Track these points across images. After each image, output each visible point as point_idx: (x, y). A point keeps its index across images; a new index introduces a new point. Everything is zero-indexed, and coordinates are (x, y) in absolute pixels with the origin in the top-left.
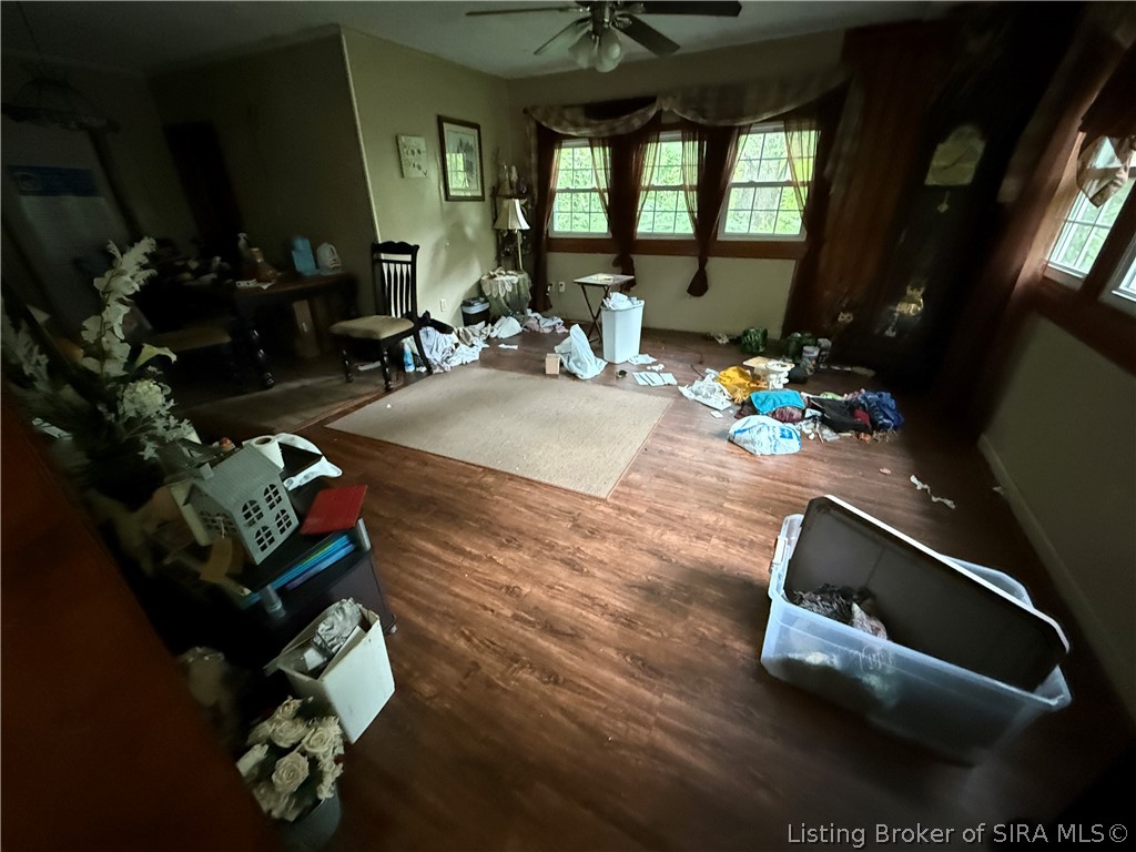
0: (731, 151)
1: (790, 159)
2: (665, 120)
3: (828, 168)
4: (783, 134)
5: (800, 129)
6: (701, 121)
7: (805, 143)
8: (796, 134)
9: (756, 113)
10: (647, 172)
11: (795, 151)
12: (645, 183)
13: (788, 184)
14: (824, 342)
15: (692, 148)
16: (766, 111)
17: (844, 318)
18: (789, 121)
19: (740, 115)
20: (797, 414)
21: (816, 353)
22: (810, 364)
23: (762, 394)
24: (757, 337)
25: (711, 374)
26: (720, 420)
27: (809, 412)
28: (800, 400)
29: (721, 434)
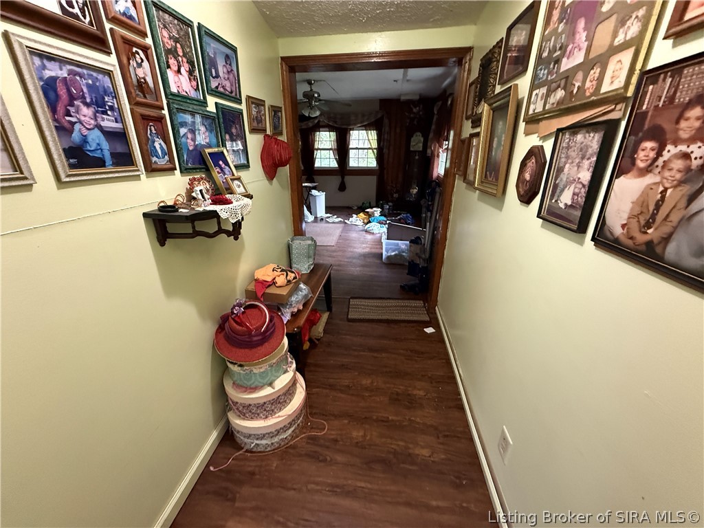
0: (348, 137)
1: (369, 140)
2: (321, 124)
3: (382, 144)
4: (365, 131)
5: (370, 130)
6: (336, 125)
7: (373, 135)
8: (369, 132)
9: (355, 124)
10: (316, 144)
11: (370, 138)
12: (316, 147)
13: (369, 149)
14: (390, 204)
15: (333, 135)
16: (358, 123)
17: (396, 196)
18: (367, 127)
19: (350, 125)
20: (384, 222)
21: (388, 207)
22: (387, 211)
23: (373, 218)
24: (368, 205)
25: (355, 216)
26: (361, 228)
27: (388, 222)
28: (385, 219)
29: (362, 231)
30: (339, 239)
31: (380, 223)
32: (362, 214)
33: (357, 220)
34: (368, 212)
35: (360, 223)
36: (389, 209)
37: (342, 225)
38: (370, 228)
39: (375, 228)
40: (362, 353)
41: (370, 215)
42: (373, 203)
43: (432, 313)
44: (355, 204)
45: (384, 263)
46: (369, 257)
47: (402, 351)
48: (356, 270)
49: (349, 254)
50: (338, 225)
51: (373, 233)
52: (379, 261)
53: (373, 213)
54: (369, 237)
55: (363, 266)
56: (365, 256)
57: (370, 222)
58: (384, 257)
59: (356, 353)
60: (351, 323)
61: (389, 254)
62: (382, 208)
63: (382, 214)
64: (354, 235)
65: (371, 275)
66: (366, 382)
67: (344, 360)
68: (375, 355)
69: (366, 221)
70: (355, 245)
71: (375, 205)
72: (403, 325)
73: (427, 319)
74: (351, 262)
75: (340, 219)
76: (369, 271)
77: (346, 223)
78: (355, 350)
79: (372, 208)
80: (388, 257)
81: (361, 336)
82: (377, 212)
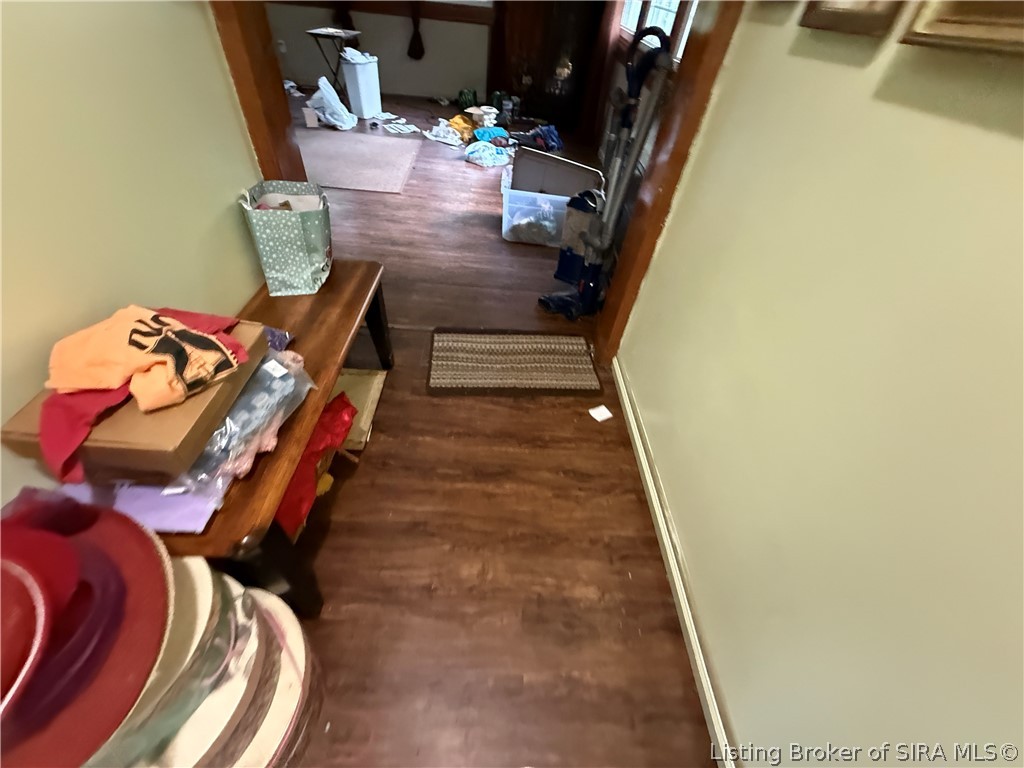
14: (516, 99)
17: (527, 80)
20: (504, 142)
21: (511, 106)
22: (508, 115)
23: (481, 130)
24: (470, 97)
25: (443, 122)
26: (457, 151)
27: (511, 141)
28: (505, 133)
29: (460, 158)
30: (411, 177)
31: (495, 142)
32: (458, 119)
33: (449, 130)
34: (470, 115)
35: (454, 139)
36: (512, 111)
37: (418, 142)
38: (476, 155)
39: (486, 154)
40: (460, 485)
41: (474, 123)
42: (482, 96)
43: (605, 371)
44: (446, 92)
45: (505, 241)
46: (473, 225)
47: (546, 475)
48: (444, 257)
49: (433, 217)
50: (409, 141)
51: (481, 167)
52: (493, 236)
53: (481, 117)
54: (474, 175)
55: (462, 247)
56: (467, 221)
57: (474, 139)
58: (505, 228)
59: (448, 486)
60: (435, 400)
61: (516, 223)
62: (500, 108)
63: (500, 123)
64: (441, 168)
65: (478, 271)
66: (469, 570)
67: (419, 509)
68: (491, 488)
69: (467, 136)
70: (445, 193)
71: (484, 100)
72: (546, 400)
73: (594, 384)
74: (437, 236)
75: (413, 128)
76: (473, 261)
77: (425, 138)
78: (445, 477)
79: (479, 105)
80: (515, 229)
81: (458, 435)
82: (489, 115)
